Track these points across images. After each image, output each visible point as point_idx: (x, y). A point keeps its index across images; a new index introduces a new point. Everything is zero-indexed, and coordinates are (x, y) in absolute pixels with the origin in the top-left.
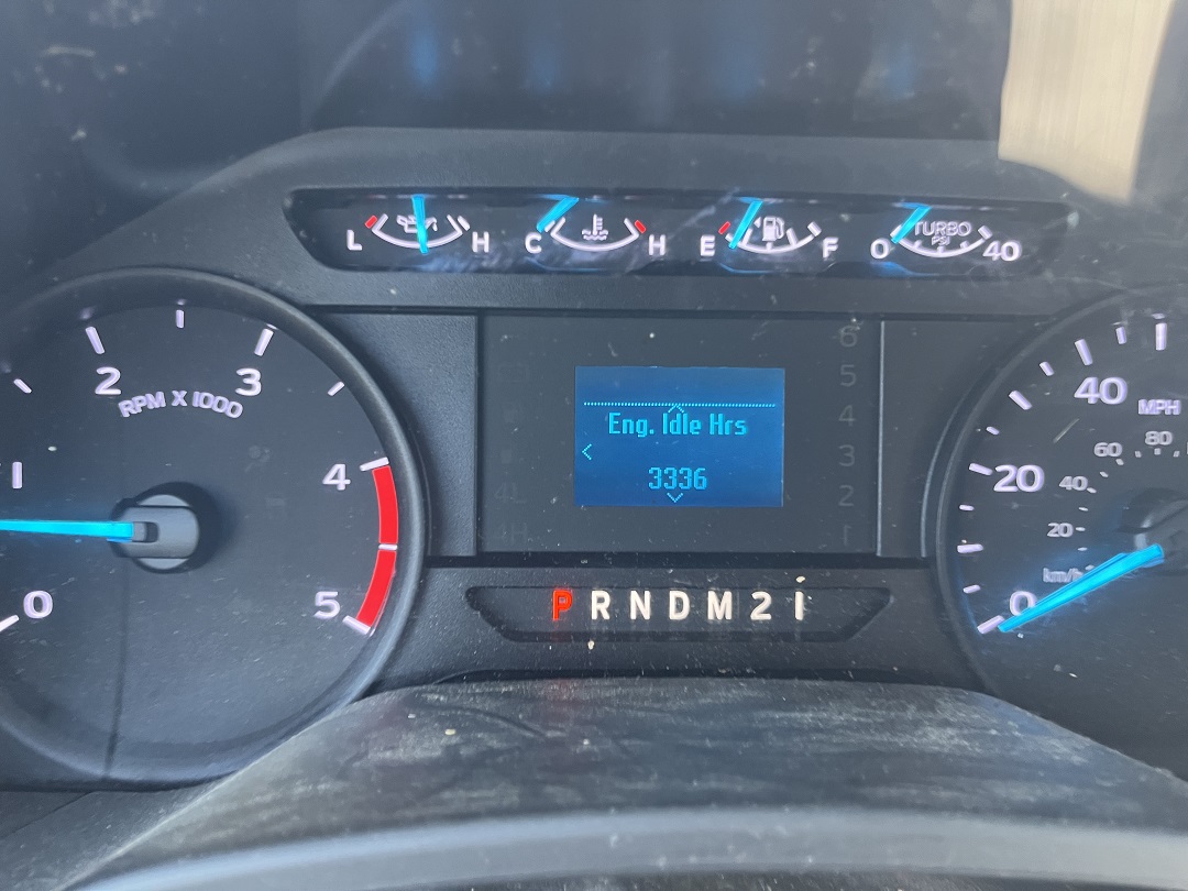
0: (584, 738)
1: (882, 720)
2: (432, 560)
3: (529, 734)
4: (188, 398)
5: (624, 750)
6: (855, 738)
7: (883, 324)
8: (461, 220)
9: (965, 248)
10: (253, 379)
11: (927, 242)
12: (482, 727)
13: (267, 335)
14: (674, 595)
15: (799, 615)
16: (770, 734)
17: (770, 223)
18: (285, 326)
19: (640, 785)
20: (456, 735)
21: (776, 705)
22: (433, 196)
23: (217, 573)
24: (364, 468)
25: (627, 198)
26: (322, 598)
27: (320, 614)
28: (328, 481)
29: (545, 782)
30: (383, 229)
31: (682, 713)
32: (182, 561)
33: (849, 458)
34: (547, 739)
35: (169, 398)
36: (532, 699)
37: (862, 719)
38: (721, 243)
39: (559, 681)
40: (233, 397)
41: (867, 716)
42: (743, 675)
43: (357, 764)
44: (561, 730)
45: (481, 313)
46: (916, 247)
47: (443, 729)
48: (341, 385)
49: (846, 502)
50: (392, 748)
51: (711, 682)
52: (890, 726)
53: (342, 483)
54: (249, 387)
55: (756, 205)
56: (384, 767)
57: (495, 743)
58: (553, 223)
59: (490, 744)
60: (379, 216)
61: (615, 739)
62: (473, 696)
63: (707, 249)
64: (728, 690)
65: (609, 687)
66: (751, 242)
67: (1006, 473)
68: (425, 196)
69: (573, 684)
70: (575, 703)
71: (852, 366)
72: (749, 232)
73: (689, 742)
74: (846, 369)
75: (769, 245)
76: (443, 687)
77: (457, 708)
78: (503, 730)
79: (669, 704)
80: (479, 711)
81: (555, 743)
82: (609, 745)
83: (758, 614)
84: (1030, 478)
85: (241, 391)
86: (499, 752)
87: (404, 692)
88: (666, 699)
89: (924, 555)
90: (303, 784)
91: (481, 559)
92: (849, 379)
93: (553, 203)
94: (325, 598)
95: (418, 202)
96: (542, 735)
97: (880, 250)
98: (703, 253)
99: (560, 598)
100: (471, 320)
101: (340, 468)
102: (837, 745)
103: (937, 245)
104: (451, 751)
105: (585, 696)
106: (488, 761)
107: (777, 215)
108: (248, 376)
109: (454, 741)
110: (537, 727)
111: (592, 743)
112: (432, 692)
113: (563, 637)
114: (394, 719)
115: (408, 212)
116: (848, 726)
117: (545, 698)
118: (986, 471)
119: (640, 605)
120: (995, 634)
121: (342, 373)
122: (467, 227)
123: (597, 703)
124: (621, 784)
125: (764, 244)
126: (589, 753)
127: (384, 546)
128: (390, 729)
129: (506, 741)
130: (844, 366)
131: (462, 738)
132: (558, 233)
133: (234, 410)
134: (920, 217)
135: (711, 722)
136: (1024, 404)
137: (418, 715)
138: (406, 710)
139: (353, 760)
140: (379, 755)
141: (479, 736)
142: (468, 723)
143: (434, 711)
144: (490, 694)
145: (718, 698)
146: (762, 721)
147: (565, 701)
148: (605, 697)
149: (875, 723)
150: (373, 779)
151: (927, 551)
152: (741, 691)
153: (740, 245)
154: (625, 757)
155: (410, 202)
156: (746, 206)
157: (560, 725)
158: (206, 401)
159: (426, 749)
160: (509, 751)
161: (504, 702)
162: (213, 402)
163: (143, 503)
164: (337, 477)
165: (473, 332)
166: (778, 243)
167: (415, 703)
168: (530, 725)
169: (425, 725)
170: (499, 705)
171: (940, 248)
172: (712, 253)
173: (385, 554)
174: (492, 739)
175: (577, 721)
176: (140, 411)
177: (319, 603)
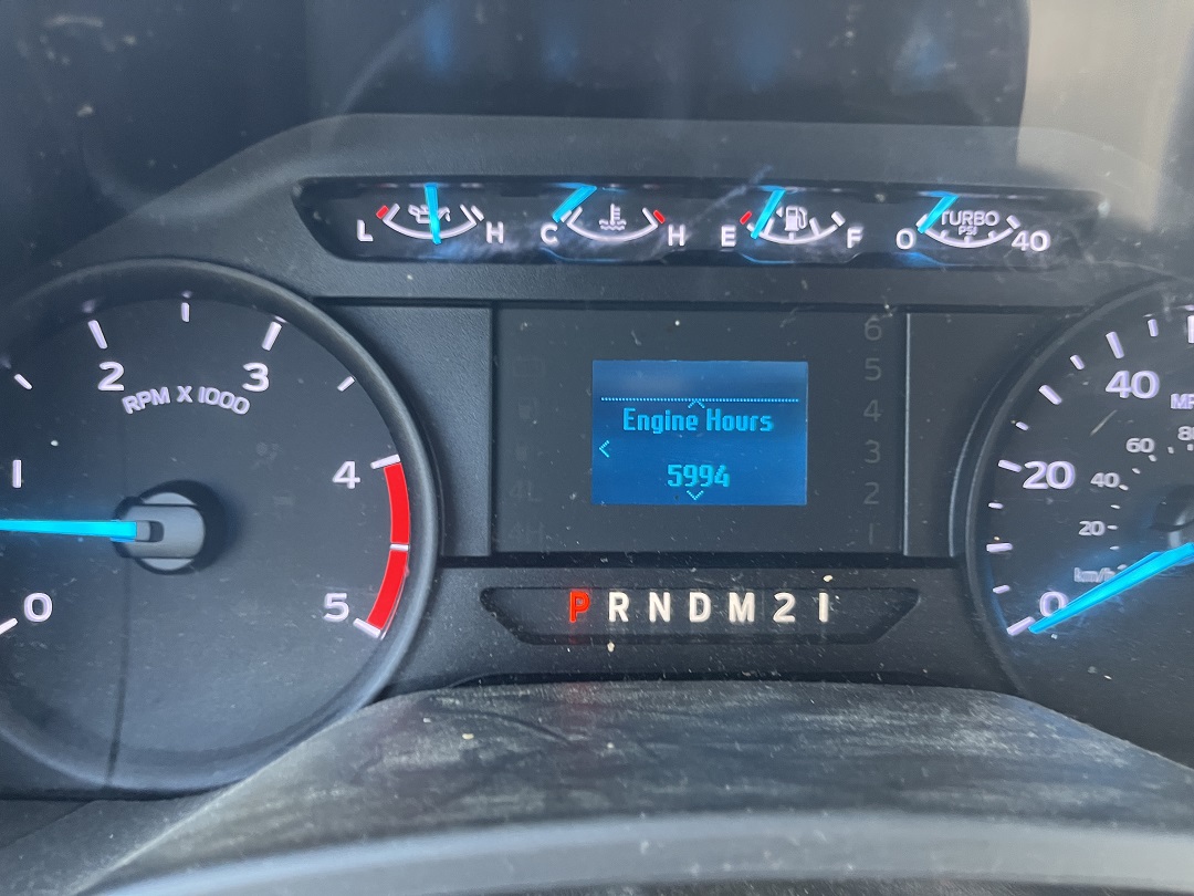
0: (608, 741)
1: (915, 723)
2: (446, 560)
3: (549, 738)
4: (193, 394)
5: (651, 753)
6: (888, 741)
7: (909, 316)
8: (475, 210)
9: (993, 238)
10: (261, 373)
11: (954, 233)
12: (499, 731)
13: (275, 328)
14: (694, 596)
15: (823, 617)
16: (802, 737)
17: (792, 212)
18: (295, 320)
19: (670, 790)
20: (474, 739)
21: (805, 708)
22: (447, 185)
23: (222, 574)
24: (375, 465)
25: (646, 186)
26: (330, 599)
27: (328, 617)
28: (338, 479)
29: (570, 787)
30: (395, 220)
31: (707, 716)
32: (188, 561)
33: (875, 454)
34: (570, 743)
35: (174, 394)
36: (551, 702)
37: (895, 722)
38: (742, 234)
39: (578, 685)
40: (240, 392)
41: (900, 718)
42: (769, 678)
43: (371, 769)
44: (584, 734)
45: (496, 306)
46: (942, 237)
47: (460, 734)
48: (351, 380)
49: (871, 499)
50: (408, 753)
51: (736, 685)
52: (925, 728)
53: (352, 481)
54: (256, 382)
55: (778, 193)
56: (401, 772)
57: (515, 748)
58: (569, 213)
59: (510, 748)
60: (390, 206)
61: (640, 742)
62: (490, 700)
63: (728, 240)
64: (754, 693)
65: (630, 690)
66: (774, 232)
67: (1035, 470)
68: (438, 185)
69: (593, 687)
70: (595, 706)
71: (877, 360)
72: (771, 221)
73: (718, 745)
74: (872, 363)
75: (791, 235)
76: (458, 691)
77: (473, 712)
78: (523, 734)
79: (694, 707)
80: (496, 715)
81: (577, 747)
82: (635, 749)
83: (781, 616)
84: (1060, 475)
85: (248, 387)
86: (521, 757)
87: (417, 696)
88: (691, 703)
89: (952, 555)
90: (316, 790)
91: (496, 559)
92: (874, 373)
93: (571, 191)
94: (334, 600)
95: (430, 191)
96: (564, 739)
97: (905, 240)
98: (724, 243)
99: (578, 598)
100: (486, 313)
101: (350, 465)
102: (872, 748)
103: (964, 234)
104: (470, 755)
105: (605, 698)
106: (508, 766)
107: (800, 204)
108: (256, 371)
109: (472, 745)
110: (557, 730)
111: (617, 746)
112: (447, 696)
113: (581, 640)
114: (409, 723)
115: (420, 201)
116: (880, 729)
117: (565, 702)
118: (1015, 468)
119: (660, 606)
120: (1025, 635)
121: (354, 368)
122: (480, 217)
123: (620, 706)
124: (647, 788)
125: (786, 234)
126: (615, 757)
127: (395, 547)
128: (405, 734)
129: (527, 745)
130: (869, 360)
131: (480, 742)
132: (575, 223)
133: (240, 406)
134: (948, 205)
135: (739, 726)
136: (1055, 399)
137: (433, 720)
138: (421, 714)
139: (367, 765)
140: (394, 760)
141: (498, 740)
142: (486, 727)
143: (450, 715)
144: (507, 698)
145: (744, 701)
146: (792, 724)
147: (586, 705)
148: (627, 700)
149: (909, 726)
150: (389, 784)
151: (955, 550)
152: (768, 694)
153: (762, 235)
154: (652, 760)
155: (422, 191)
156: (768, 194)
157: (582, 729)
158: (212, 396)
159: (443, 753)
160: (531, 755)
161: (522, 706)
162: (219, 398)
163: (147, 501)
164: (347, 475)
165: (487, 325)
166: (801, 233)
167: (430, 707)
168: (550, 729)
169: (441, 729)
170: (517, 708)
171: (967, 238)
172: (733, 244)
173: (397, 554)
174: (512, 743)
175: (600, 725)
176: (144, 407)
177: (329, 604)
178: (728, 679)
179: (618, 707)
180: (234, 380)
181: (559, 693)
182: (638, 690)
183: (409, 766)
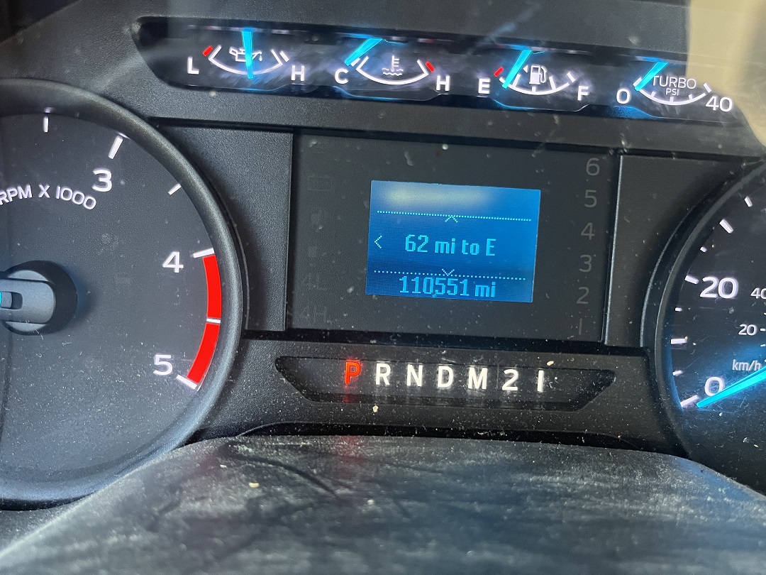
0: (370, 497)
1: (617, 485)
2: (248, 335)
3: (321, 490)
4: (52, 192)
5: (405, 512)
6: (603, 504)
7: (622, 157)
8: (282, 53)
9: (691, 100)
10: (106, 178)
11: (662, 94)
12: (280, 480)
13: (118, 142)
14: (441, 369)
15: (540, 389)
16: (528, 498)
17: (536, 69)
18: (135, 136)
19: (420, 554)
20: (259, 488)
21: (527, 468)
22: (261, 30)
23: (65, 340)
24: (196, 255)
25: (421, 40)
26: (158, 359)
27: (156, 372)
28: (166, 265)
29: (334, 545)
30: (217, 57)
31: (450, 473)
32: (42, 326)
33: (588, 265)
34: (337, 497)
35: (36, 191)
36: (325, 454)
37: (601, 484)
38: (495, 84)
39: (348, 437)
40: (89, 191)
41: (605, 481)
42: (497, 437)
43: (169, 515)
44: (349, 487)
45: (297, 131)
46: (652, 96)
47: (248, 481)
48: (178, 187)
49: (582, 300)
50: (203, 498)
51: (472, 443)
52: (625, 491)
53: (178, 267)
54: (104, 184)
55: (526, 53)
56: (192, 519)
57: (291, 499)
58: (359, 59)
59: (287, 498)
60: (215, 48)
61: (396, 498)
62: (277, 449)
63: (484, 89)
64: (487, 452)
65: (388, 445)
66: (520, 85)
67: (710, 283)
68: (256, 30)
69: (361, 440)
70: (360, 460)
71: (595, 191)
72: (519, 76)
73: (461, 505)
74: (590, 194)
75: (534, 88)
76: (252, 439)
77: (262, 460)
78: (300, 484)
79: (440, 464)
80: (280, 464)
81: (343, 502)
82: (391, 505)
83: (507, 387)
84: (728, 288)
85: (95, 188)
86: (296, 509)
87: (220, 442)
88: (437, 460)
89: (641, 346)
90: (119, 533)
91: (290, 334)
92: (591, 201)
93: (361, 41)
94: (162, 360)
95: (247, 35)
96: (332, 492)
97: (623, 97)
98: (480, 91)
99: (352, 365)
100: (288, 137)
101: (176, 255)
102: (588, 512)
103: (669, 95)
104: (253, 503)
105: (369, 453)
106: (283, 518)
107: (541, 64)
108: (103, 175)
109: (256, 494)
110: (328, 483)
111: (377, 503)
112: (244, 443)
113: (354, 398)
114: (207, 468)
115: (239, 45)
116: (590, 491)
117: (336, 454)
118: (694, 281)
119: (415, 376)
121: (179, 176)
122: (287, 59)
123: (380, 461)
124: (402, 551)
125: (529, 87)
126: (373, 514)
127: (210, 320)
128: (203, 478)
129: (301, 498)
130: (587, 191)
131: (264, 491)
132: (362, 68)
133: (89, 202)
134: (659, 70)
135: (477, 484)
136: (729, 230)
137: (229, 466)
138: (220, 459)
139: (167, 509)
140: (191, 506)
141: (279, 489)
142: (269, 476)
143: (242, 462)
144: (290, 447)
145: (480, 459)
146: (519, 484)
147: (353, 457)
148: (386, 454)
149: (612, 488)
150: (180, 532)
151: (644, 342)
152: (499, 453)
153: (510, 86)
154: (405, 520)
155: (239, 35)
156: (517, 53)
157: (349, 482)
158: (66, 194)
159: (232, 501)
160: (303, 508)
161: (302, 456)
162: (72, 196)
163: (11, 277)
164: (173, 262)
165: (289, 148)
166: (541, 87)
167: (227, 453)
168: (323, 481)
169: (234, 475)
170: (297, 458)
171: (672, 98)
172: (487, 92)
173: (211, 326)
174: (290, 493)
175: (364, 479)
176: (11, 200)
177: (157, 363)
178: (466, 438)
179: (379, 461)
180: (85, 183)
181: (332, 445)
182: (394, 445)
183: (200, 513)
